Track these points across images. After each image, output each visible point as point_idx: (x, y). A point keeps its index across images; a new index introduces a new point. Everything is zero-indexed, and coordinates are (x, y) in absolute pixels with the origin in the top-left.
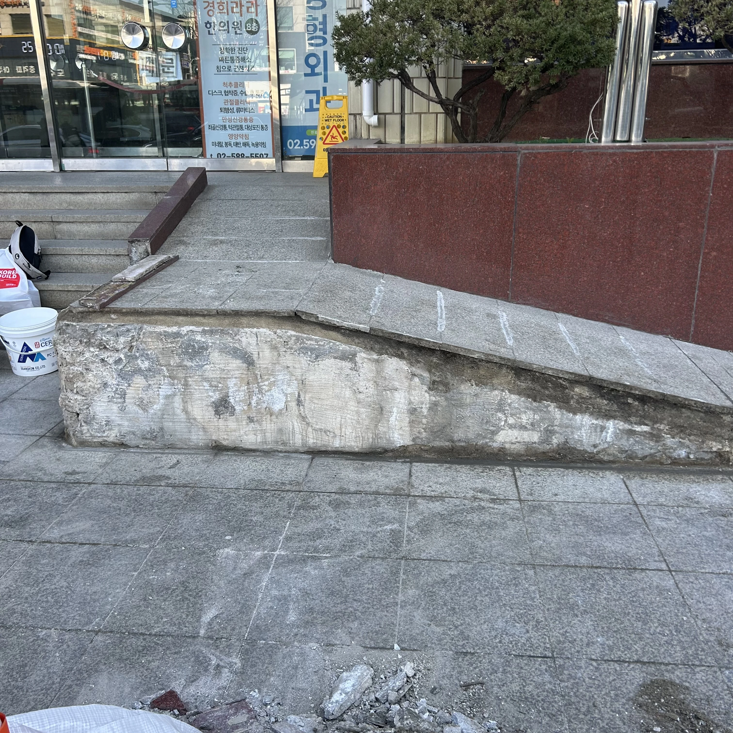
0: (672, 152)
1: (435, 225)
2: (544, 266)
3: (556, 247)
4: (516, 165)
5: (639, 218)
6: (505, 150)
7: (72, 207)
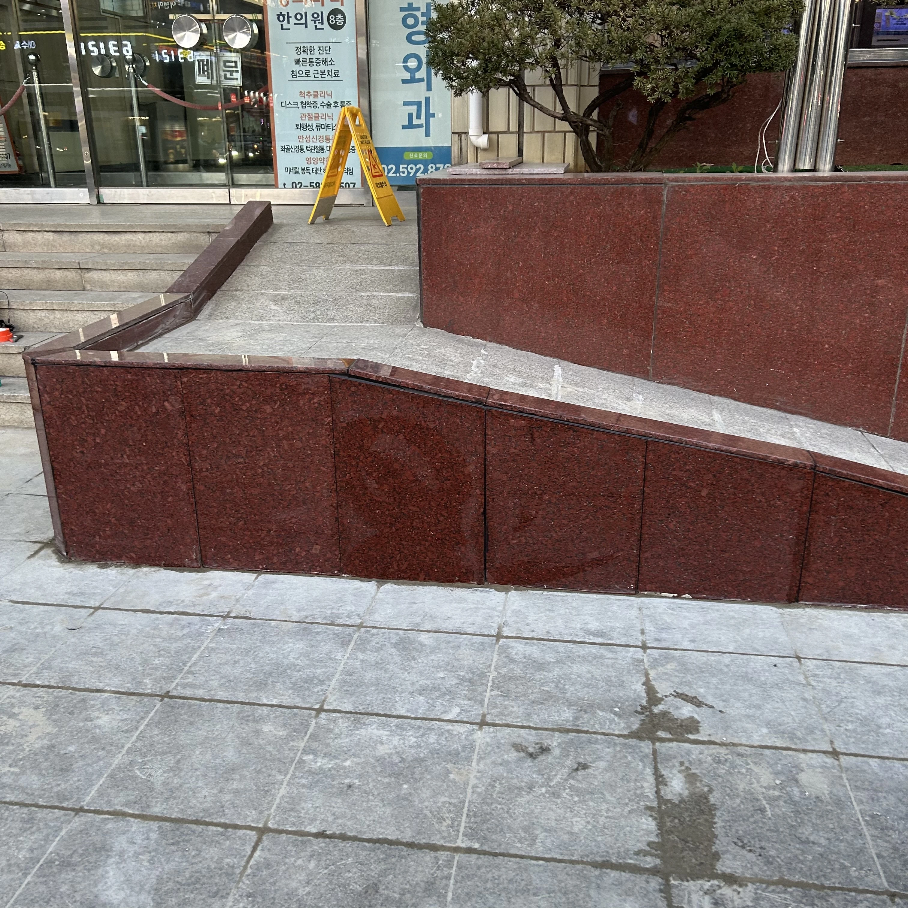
0: (870, 186)
1: (554, 280)
2: (696, 335)
3: (713, 309)
4: (660, 202)
5: (823, 273)
6: (646, 182)
7: (106, 250)
